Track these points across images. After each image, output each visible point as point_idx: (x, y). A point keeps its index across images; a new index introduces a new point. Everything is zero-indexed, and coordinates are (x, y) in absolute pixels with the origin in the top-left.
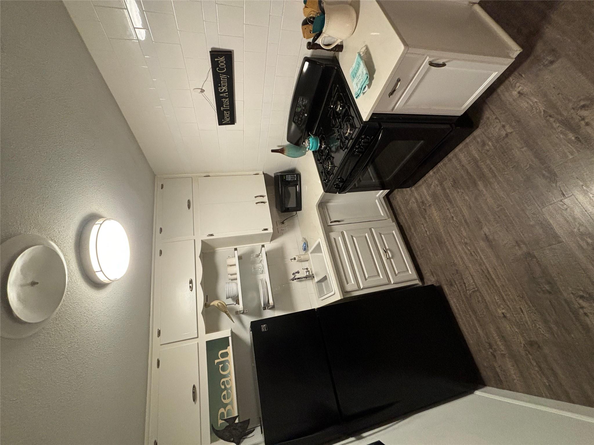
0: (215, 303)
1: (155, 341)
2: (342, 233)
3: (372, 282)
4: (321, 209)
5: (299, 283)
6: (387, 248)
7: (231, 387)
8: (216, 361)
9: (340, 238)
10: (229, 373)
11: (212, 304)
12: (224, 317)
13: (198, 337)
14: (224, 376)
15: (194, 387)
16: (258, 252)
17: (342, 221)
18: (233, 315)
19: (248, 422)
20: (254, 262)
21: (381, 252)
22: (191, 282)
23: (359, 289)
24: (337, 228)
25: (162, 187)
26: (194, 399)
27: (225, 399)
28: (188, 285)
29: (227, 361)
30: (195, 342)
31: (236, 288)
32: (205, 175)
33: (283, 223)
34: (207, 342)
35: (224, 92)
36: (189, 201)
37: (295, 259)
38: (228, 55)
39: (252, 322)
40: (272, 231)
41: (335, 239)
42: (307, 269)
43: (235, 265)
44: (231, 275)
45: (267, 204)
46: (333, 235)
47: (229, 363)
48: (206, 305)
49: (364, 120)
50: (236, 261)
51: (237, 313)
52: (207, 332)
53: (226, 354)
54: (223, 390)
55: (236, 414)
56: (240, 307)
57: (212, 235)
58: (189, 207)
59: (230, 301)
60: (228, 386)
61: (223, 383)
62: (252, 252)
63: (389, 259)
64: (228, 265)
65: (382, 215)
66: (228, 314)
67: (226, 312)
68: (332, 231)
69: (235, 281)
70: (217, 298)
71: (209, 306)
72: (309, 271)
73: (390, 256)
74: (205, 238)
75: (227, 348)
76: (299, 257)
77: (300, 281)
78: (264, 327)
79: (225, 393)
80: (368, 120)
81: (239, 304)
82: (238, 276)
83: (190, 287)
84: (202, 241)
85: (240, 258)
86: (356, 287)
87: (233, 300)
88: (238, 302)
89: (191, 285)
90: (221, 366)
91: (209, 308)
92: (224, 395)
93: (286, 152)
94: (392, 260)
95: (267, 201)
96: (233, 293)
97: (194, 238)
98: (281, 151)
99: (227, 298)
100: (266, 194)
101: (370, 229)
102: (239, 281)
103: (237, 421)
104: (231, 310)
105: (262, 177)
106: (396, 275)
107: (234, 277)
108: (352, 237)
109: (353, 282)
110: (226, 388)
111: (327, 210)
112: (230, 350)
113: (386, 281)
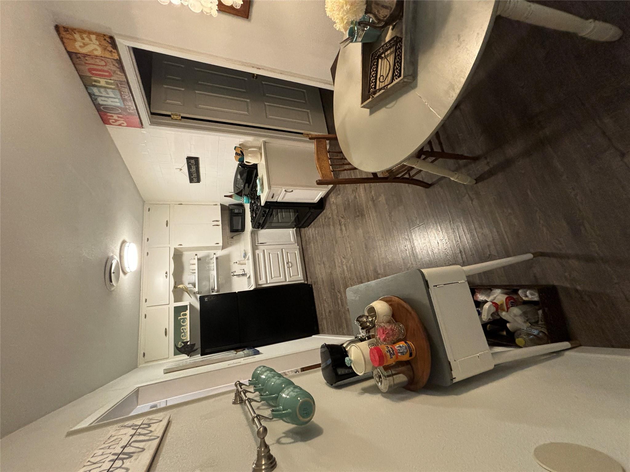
0: (181, 286)
1: (144, 305)
2: (264, 251)
3: (275, 280)
4: (253, 234)
5: (238, 278)
6: (290, 261)
7: (187, 331)
8: (179, 318)
9: (261, 254)
10: (186, 324)
11: (179, 286)
12: (186, 294)
13: (169, 304)
14: (183, 326)
15: (166, 329)
16: (212, 257)
17: (265, 243)
18: (192, 294)
19: (194, 345)
20: (209, 263)
21: (286, 263)
22: (166, 273)
23: (267, 283)
24: (261, 247)
25: (149, 210)
26: (166, 335)
27: (183, 337)
28: (165, 275)
29: (186, 318)
30: (168, 306)
31: (194, 278)
32: (179, 203)
33: (232, 238)
34: (174, 307)
35: (194, 171)
36: (167, 221)
37: (237, 263)
38: (196, 160)
39: (200, 296)
40: (222, 245)
41: (258, 254)
42: (244, 269)
43: (195, 264)
44: (193, 270)
45: (221, 226)
46: (257, 252)
47: (187, 319)
48: (175, 287)
49: (262, 205)
50: (196, 261)
51: (194, 293)
52: (175, 302)
53: (186, 315)
54: (182, 333)
55: (189, 340)
56: (196, 290)
57: (181, 245)
58: (167, 226)
59: (191, 286)
60: (185, 331)
61: (183, 329)
62: (208, 256)
63: (289, 267)
64: (191, 264)
65: (292, 241)
66: (188, 293)
67: (187, 292)
68: (257, 249)
69: (194, 274)
70: (182, 283)
71: (177, 288)
72: (244, 271)
73: (290, 266)
74: (177, 246)
75: (186, 311)
76: (239, 262)
77: (239, 277)
78: (206, 299)
79: (183, 334)
80: (263, 205)
81: (195, 288)
82: (196, 271)
83: (166, 276)
84: (175, 248)
85: (199, 259)
86: (265, 282)
87: (193, 285)
88: (195, 287)
89: (166, 275)
90: (182, 320)
91: (177, 289)
92: (183, 335)
93: (233, 197)
94: (291, 268)
95: (221, 225)
96: (192, 281)
97: (169, 246)
98: (231, 196)
99: (189, 284)
100: (220, 220)
101: (282, 249)
102: (196, 274)
103: (189, 343)
104: (191, 291)
105: (219, 208)
106: (291, 277)
107: (194, 271)
108: (269, 253)
109: (264, 280)
110: (184, 332)
111: (257, 235)
112: (188, 312)
113: (284, 280)
